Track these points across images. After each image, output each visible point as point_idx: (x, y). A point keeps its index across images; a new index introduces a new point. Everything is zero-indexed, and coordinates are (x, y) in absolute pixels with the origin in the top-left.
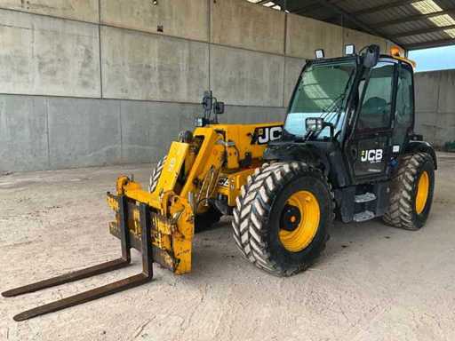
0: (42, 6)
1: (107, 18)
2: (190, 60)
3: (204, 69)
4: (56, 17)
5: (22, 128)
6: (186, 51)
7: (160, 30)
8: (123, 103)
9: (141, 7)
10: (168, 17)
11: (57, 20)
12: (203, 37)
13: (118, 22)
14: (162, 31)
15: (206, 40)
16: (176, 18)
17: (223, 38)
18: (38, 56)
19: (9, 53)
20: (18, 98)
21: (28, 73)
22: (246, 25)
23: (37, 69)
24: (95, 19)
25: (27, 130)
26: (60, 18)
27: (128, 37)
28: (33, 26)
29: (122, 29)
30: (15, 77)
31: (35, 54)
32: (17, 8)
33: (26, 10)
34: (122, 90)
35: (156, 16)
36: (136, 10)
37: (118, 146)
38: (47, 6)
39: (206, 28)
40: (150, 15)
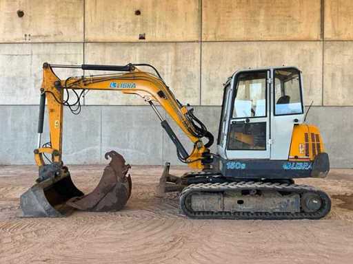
0: (39, 36)
1: (91, 36)
2: (176, 62)
3: (194, 69)
4: (48, 43)
5: (21, 130)
6: (172, 54)
7: (142, 37)
8: (104, 108)
9: (123, 20)
10: (151, 24)
11: (50, 44)
12: (193, 36)
13: (100, 37)
14: (144, 38)
15: (196, 39)
16: (160, 23)
17: (219, 33)
18: (35, 75)
19: (15, 75)
20: (20, 108)
21: (27, 88)
22: (254, 14)
23: (33, 85)
24: (80, 38)
25: (25, 132)
26: (52, 43)
27: (109, 49)
28: (32, 52)
29: (104, 43)
30: (18, 92)
31: (32, 73)
32: (21, 41)
33: (27, 41)
34: (103, 97)
35: (139, 25)
36: (118, 24)
37: (98, 147)
38: (42, 36)
39: (196, 27)
40: (132, 25)
